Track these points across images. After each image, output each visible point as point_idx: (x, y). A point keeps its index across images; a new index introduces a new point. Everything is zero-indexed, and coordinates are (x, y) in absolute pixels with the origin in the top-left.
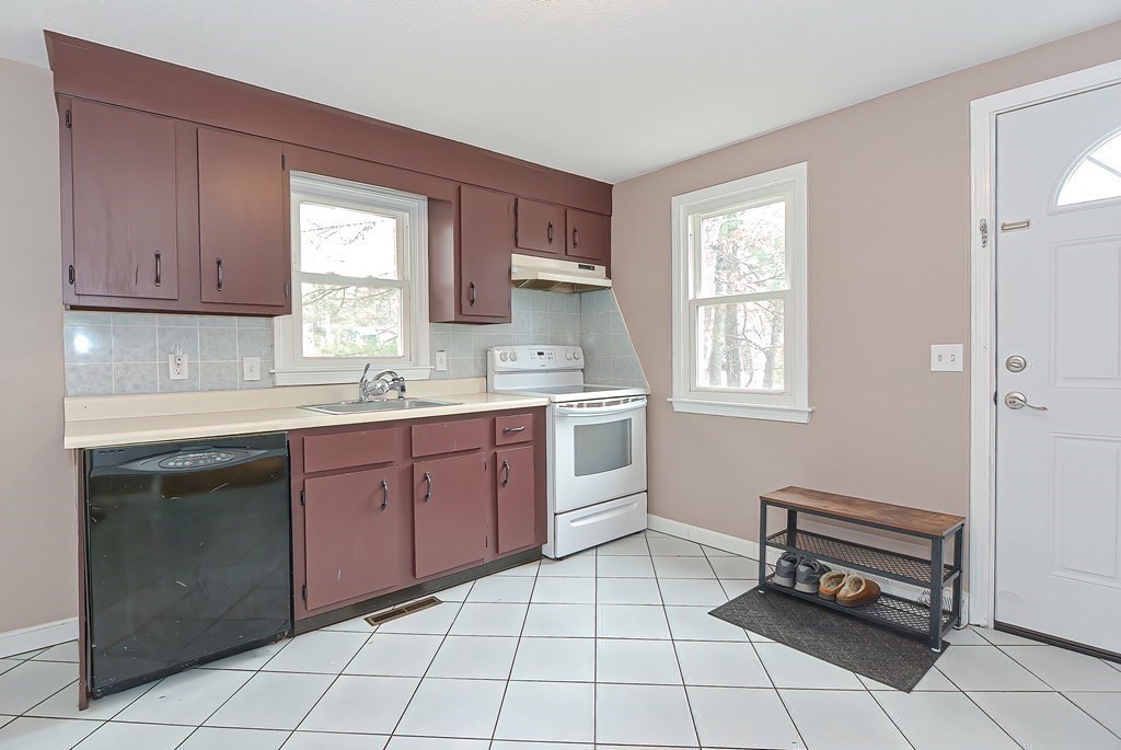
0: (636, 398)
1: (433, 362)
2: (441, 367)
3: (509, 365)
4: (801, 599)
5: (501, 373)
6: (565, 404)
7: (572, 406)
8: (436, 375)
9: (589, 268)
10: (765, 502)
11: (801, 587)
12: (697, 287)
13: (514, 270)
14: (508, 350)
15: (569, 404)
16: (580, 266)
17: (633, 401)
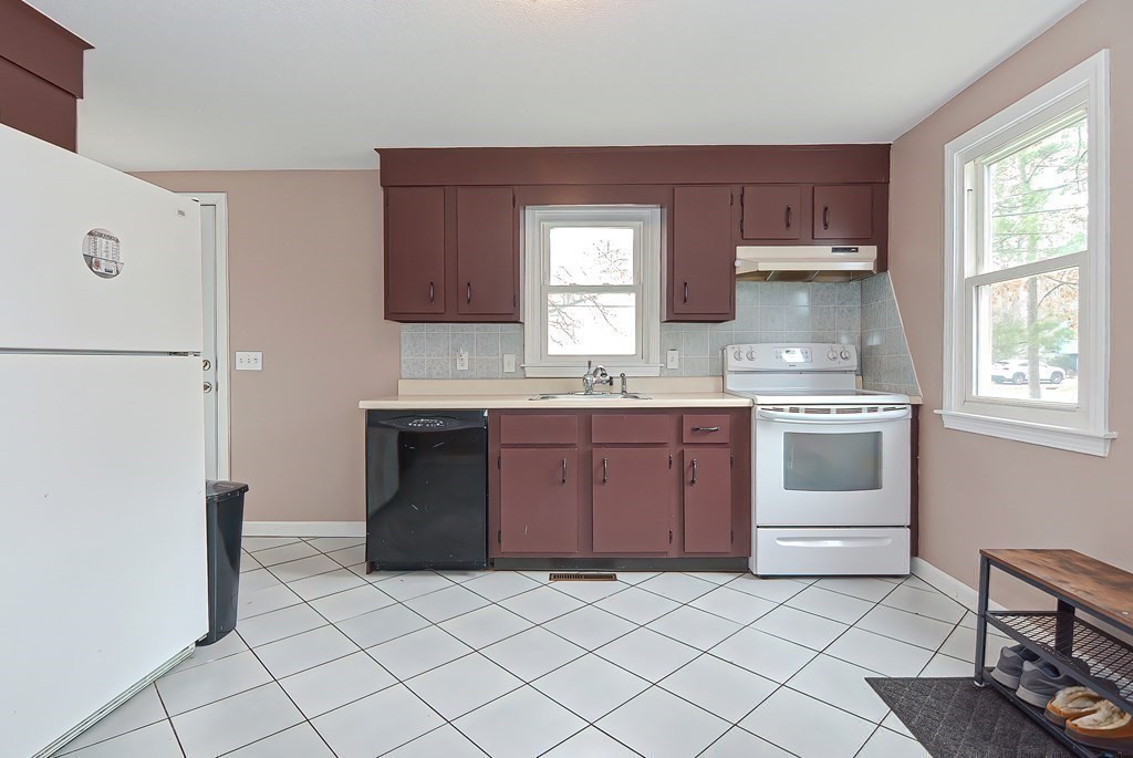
0: (891, 407)
1: (664, 360)
2: (673, 365)
3: (745, 364)
4: (1019, 707)
5: (736, 372)
6: (771, 407)
7: (782, 410)
8: (665, 372)
9: (849, 250)
10: (988, 561)
11: (1024, 693)
12: (979, 260)
13: (737, 263)
14: (745, 348)
15: (777, 408)
16: (834, 250)
17: (885, 410)
